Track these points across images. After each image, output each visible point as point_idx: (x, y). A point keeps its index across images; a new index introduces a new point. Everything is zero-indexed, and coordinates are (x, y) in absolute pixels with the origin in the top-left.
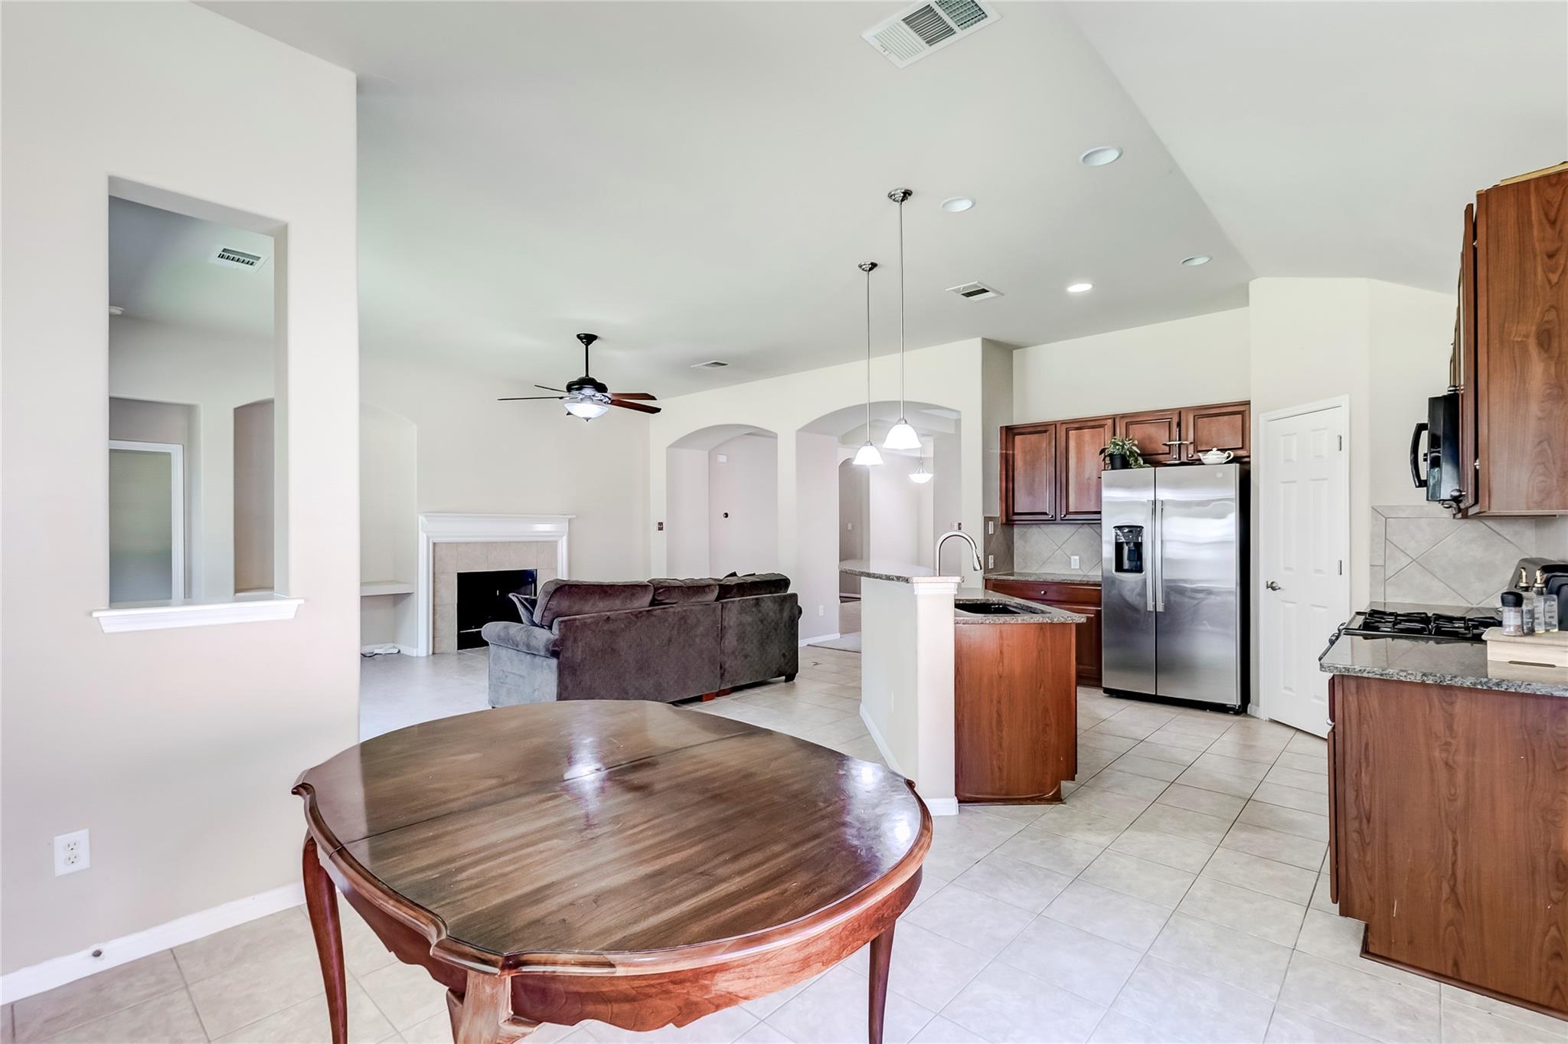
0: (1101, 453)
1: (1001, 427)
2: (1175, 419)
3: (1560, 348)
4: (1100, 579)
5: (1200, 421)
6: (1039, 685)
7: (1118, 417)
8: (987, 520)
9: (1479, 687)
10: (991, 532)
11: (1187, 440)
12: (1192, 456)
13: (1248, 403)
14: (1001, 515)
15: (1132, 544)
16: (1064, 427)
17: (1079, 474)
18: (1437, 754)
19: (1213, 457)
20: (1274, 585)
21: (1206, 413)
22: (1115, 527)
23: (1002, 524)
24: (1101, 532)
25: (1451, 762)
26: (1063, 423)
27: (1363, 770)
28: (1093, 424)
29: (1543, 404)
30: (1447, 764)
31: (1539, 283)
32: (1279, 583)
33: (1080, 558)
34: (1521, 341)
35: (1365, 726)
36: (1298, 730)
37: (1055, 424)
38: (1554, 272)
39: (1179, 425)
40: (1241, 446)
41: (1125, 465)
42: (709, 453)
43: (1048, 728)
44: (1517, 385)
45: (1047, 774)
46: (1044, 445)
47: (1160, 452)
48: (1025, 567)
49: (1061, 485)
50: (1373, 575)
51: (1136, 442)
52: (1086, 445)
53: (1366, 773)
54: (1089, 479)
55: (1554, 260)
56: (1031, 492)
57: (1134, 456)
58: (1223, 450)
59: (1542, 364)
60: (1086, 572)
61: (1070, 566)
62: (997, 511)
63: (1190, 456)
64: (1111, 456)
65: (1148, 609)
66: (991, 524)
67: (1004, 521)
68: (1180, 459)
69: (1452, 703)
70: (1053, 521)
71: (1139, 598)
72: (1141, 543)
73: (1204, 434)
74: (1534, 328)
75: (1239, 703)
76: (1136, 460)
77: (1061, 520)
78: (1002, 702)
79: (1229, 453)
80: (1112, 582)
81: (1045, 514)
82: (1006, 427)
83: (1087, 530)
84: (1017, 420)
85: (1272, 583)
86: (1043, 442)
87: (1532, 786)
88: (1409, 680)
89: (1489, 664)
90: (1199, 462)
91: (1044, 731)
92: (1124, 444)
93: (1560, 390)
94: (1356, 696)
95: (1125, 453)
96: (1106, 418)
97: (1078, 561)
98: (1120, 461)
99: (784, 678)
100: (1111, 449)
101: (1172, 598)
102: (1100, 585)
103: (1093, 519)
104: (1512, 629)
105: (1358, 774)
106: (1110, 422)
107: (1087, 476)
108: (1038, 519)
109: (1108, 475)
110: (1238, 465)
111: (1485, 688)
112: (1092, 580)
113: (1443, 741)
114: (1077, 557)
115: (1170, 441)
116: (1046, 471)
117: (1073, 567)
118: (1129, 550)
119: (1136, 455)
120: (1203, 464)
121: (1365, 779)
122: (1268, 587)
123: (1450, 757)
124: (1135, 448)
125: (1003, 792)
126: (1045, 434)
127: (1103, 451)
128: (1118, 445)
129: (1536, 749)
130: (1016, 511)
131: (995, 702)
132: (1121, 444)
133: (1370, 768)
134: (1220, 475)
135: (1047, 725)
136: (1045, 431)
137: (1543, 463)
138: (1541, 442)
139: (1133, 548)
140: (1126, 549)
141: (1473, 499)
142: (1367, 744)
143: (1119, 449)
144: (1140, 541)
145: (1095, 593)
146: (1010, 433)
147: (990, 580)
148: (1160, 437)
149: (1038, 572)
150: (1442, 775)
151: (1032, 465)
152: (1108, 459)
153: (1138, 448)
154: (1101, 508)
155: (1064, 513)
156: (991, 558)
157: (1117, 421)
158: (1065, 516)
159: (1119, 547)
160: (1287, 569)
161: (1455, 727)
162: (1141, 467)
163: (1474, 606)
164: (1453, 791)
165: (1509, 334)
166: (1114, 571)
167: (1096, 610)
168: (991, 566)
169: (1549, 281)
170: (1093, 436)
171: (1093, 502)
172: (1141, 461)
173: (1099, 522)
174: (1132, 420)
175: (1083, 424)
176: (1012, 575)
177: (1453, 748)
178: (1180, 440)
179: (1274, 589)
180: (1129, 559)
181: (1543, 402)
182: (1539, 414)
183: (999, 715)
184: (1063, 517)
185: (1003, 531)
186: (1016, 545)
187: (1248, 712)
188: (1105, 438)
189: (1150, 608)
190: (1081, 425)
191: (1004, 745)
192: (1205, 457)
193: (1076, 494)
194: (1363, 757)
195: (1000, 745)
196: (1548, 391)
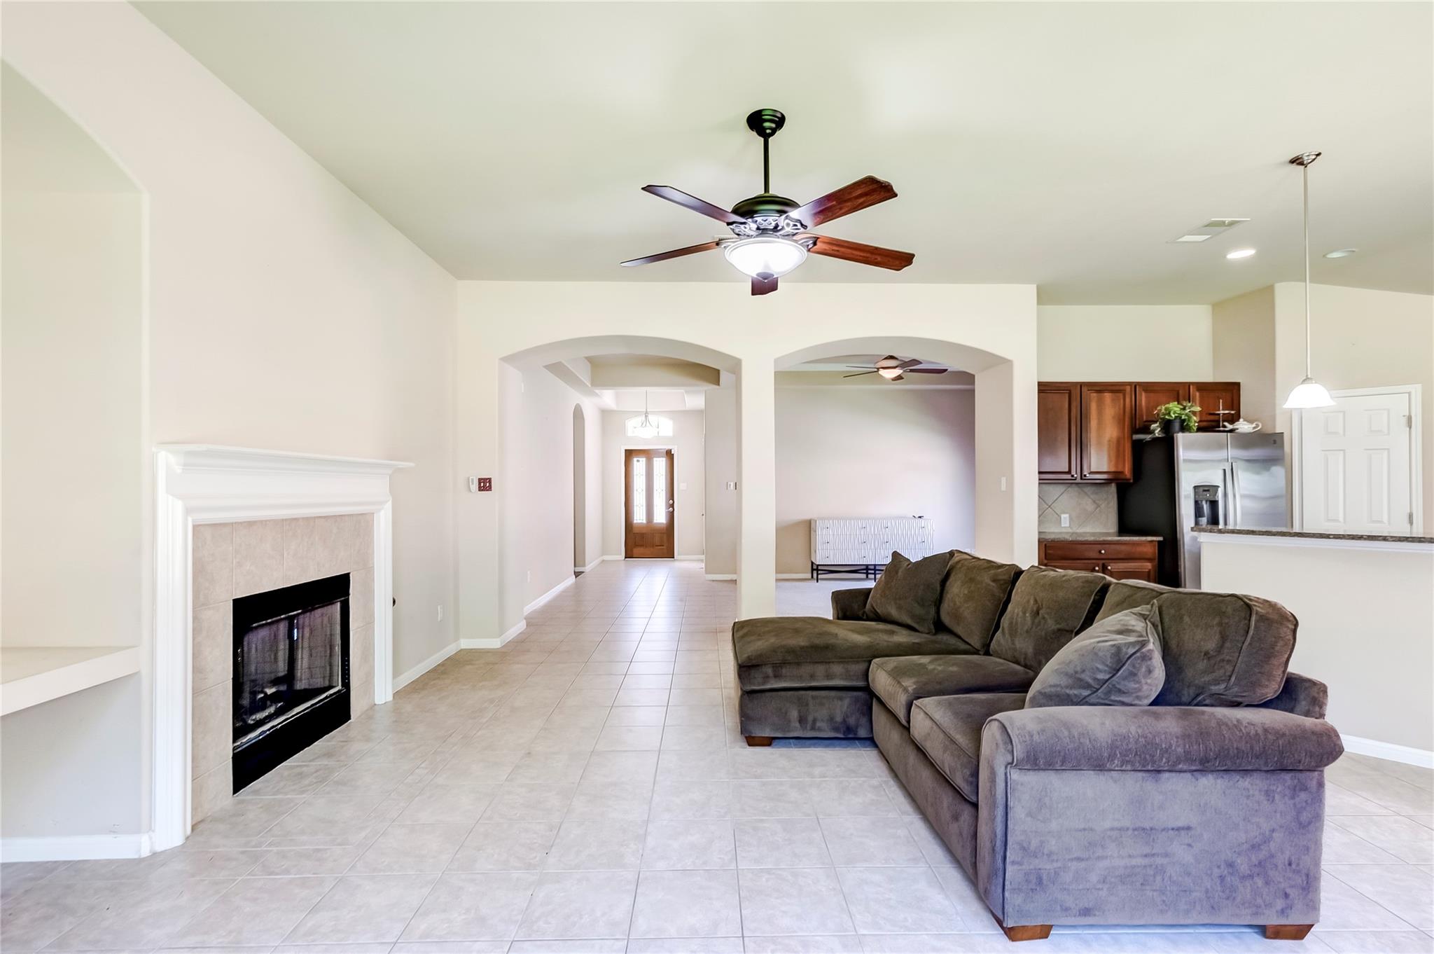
5: (1200, 395)
19: (1244, 426)
21: (1205, 389)
22: (1194, 487)
28: (1115, 388)
33: (1070, 516)
37: (1076, 386)
46: (1066, 405)
49: (1082, 445)
52: (1107, 408)
56: (1053, 451)
61: (1060, 524)
64: (1169, 420)
70: (1073, 480)
72: (1217, 501)
76: (1192, 426)
77: (1081, 479)
79: (1256, 424)
81: (1067, 473)
86: (1064, 402)
95: (1185, 417)
96: (1126, 384)
97: (1068, 519)
98: (1179, 425)
107: (1107, 437)
108: (1059, 478)
114: (1067, 516)
116: (1068, 431)
117: (1063, 526)
119: (1192, 420)
128: (1177, 410)
143: (1179, 414)
144: (1216, 499)
151: (1054, 424)
155: (1085, 472)
157: (1134, 388)
158: (1085, 476)
159: (1196, 504)
170: (1113, 400)
175: (1104, 388)
188: (1126, 403)
193: (1097, 455)
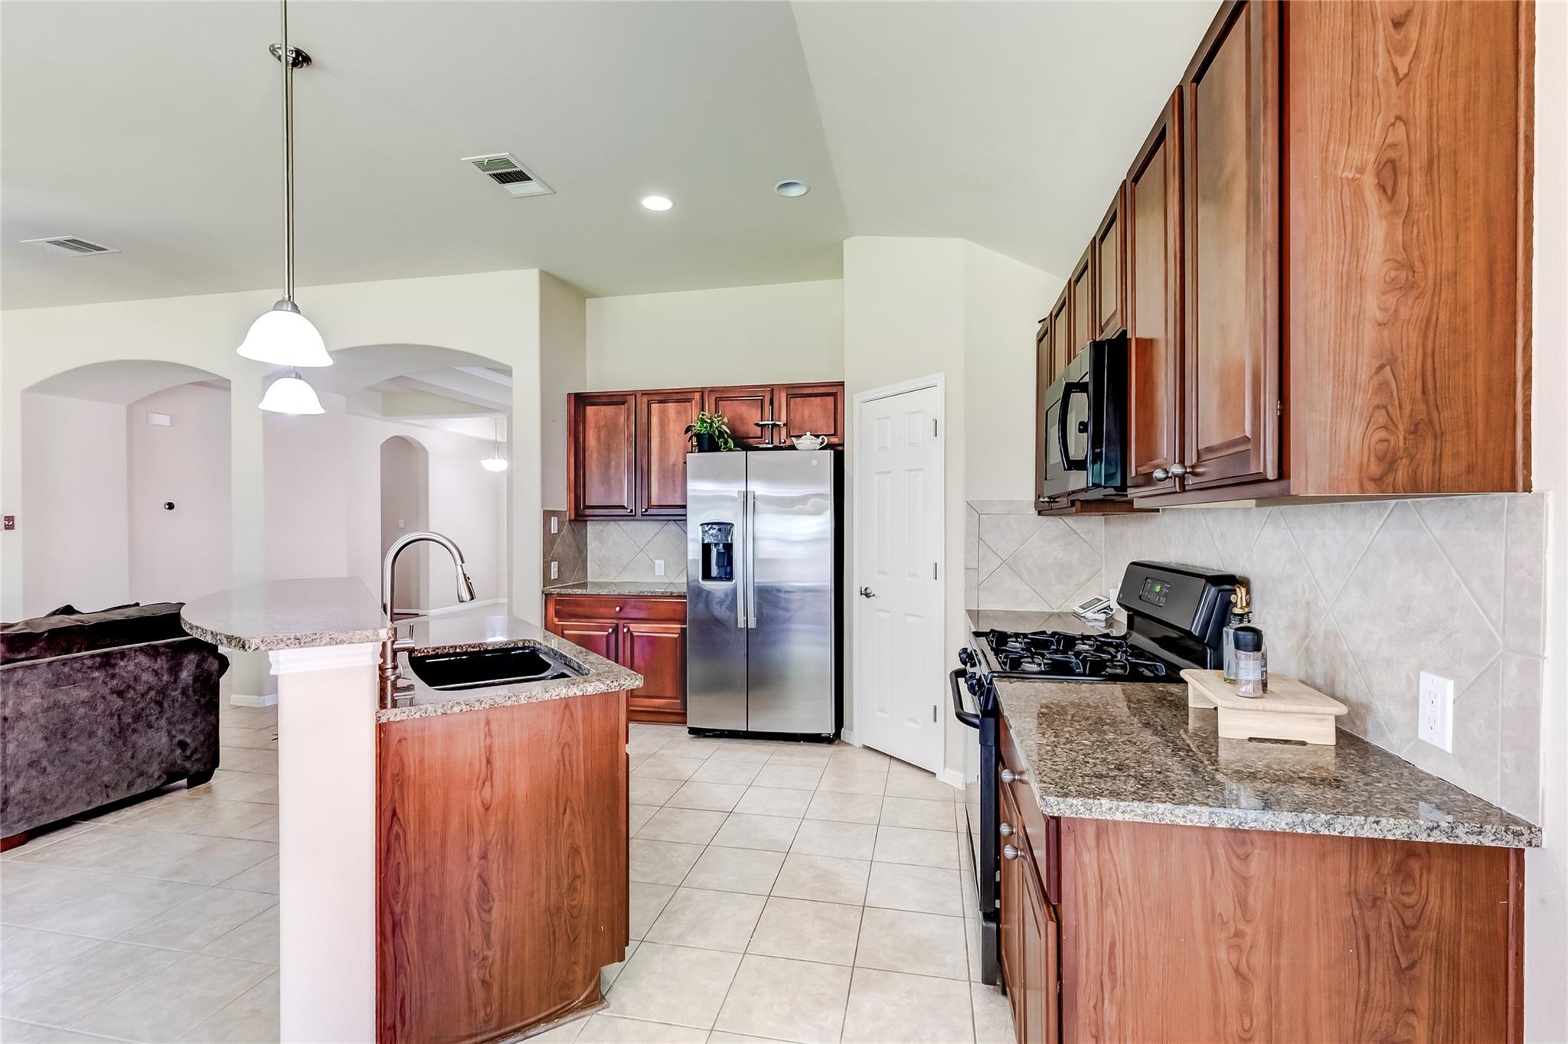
0: (686, 432)
1: (568, 394)
2: (765, 396)
3: (1410, 195)
4: (684, 589)
5: (793, 401)
6: (561, 810)
7: (707, 390)
8: (548, 515)
9: (1300, 831)
10: (554, 530)
11: (779, 421)
12: (785, 442)
13: (842, 384)
14: (569, 509)
15: (721, 545)
16: (645, 399)
17: (662, 458)
18: (1222, 954)
19: (807, 442)
20: (868, 591)
21: (798, 392)
22: (702, 525)
23: (570, 521)
24: (686, 529)
25: (1244, 967)
26: (645, 393)
27: (1107, 996)
29: (1383, 298)
30: (1237, 972)
31: (1379, 73)
32: (872, 590)
33: (665, 560)
34: (1353, 180)
35: (1111, 910)
36: (891, 757)
37: (634, 394)
38: (1402, 52)
39: (772, 403)
40: (833, 433)
41: (714, 447)
42: (130, 410)
43: (578, 883)
44: (1347, 260)
45: (576, 963)
46: (622, 420)
47: (752, 435)
48: (601, 575)
49: (641, 472)
50: (967, 578)
51: (726, 420)
52: (671, 422)
53: (1111, 1001)
54: (674, 465)
55: (1403, 32)
56: (606, 480)
57: (724, 437)
58: (817, 436)
59: (1384, 223)
60: (672, 580)
61: (654, 573)
62: (562, 502)
63: (783, 441)
64: (699, 436)
65: (739, 626)
66: (554, 520)
67: (573, 517)
68: (772, 443)
69: (1246, 858)
70: (631, 517)
71: (728, 613)
72: (731, 545)
73: (796, 416)
74: (1372, 157)
75: (834, 732)
76: (726, 443)
77: (642, 515)
78: (490, 857)
79: (823, 438)
80: (697, 593)
81: (623, 507)
82: (576, 394)
83: (672, 527)
84: (590, 387)
85: (866, 589)
86: (620, 414)
87: (1366, 1003)
88: (1189, 824)
89: (1221, 745)
90: (793, 448)
91: (572, 889)
92: (713, 421)
93: (1411, 274)
94: (1094, 853)
95: (714, 432)
96: (693, 391)
97: (663, 564)
98: (707, 443)
99: (184, 782)
100: (698, 427)
101: (764, 611)
102: (685, 597)
103: (676, 514)
104: (1250, 687)
105: (1098, 1006)
106: (697, 396)
107: (671, 461)
108: (613, 513)
109: (695, 459)
110: (832, 451)
111: (1309, 832)
112: (675, 591)
113: (1232, 930)
114: (662, 561)
115: (762, 421)
116: (624, 454)
117: (657, 574)
118: (718, 553)
119: (726, 435)
120: (796, 449)
121: (1110, 1013)
122: (862, 594)
123: (1244, 958)
124: (724, 427)
125: (494, 1023)
126: (623, 406)
127: (688, 429)
128: (706, 422)
129: (1373, 935)
130: (587, 504)
131: (475, 860)
132: (709, 421)
133: (1118, 991)
134: (814, 462)
135: (576, 877)
136: (623, 403)
137: (1385, 407)
138: (1382, 367)
139: (722, 551)
140: (714, 551)
141: (1276, 472)
142: (1113, 946)
143: (706, 427)
144: (730, 542)
145: (680, 608)
146: (580, 402)
147: (551, 594)
148: (751, 417)
149: (616, 580)
150: (1231, 991)
151: (608, 447)
152: (694, 439)
153: (727, 427)
154: (686, 502)
155: (645, 506)
156: (554, 566)
157: (706, 395)
158: (646, 511)
159: (706, 549)
160: (882, 572)
161: (1251, 901)
162: (730, 450)
163: (1055, 611)
164: (1247, 1025)
165: (1336, 164)
166: (700, 580)
167: (682, 628)
168: (554, 575)
169: (1395, 70)
170: (678, 413)
171: (678, 494)
172: (731, 443)
173: (684, 518)
174: (720, 395)
175: (667, 397)
176: (584, 585)
177: (1248, 940)
178: (772, 420)
179: (867, 595)
180: (718, 564)
181: (1384, 293)
182: (1380, 316)
183: (484, 882)
184: (647, 512)
185: (572, 528)
186: (589, 547)
187: (842, 738)
188: (693, 415)
189: (741, 624)
190: (665, 397)
191: (495, 936)
192: (798, 442)
193: (659, 483)
194: (1106, 970)
195: (487, 938)
196: (1393, 274)
